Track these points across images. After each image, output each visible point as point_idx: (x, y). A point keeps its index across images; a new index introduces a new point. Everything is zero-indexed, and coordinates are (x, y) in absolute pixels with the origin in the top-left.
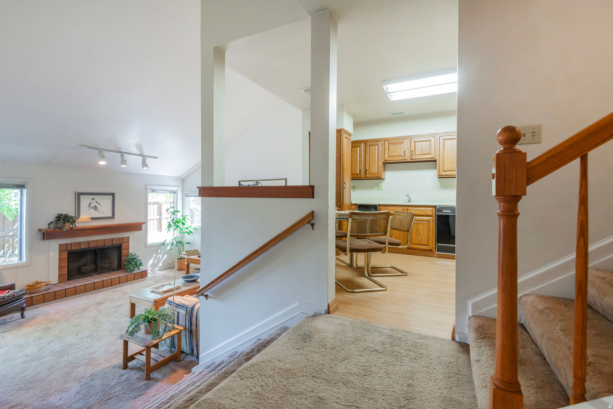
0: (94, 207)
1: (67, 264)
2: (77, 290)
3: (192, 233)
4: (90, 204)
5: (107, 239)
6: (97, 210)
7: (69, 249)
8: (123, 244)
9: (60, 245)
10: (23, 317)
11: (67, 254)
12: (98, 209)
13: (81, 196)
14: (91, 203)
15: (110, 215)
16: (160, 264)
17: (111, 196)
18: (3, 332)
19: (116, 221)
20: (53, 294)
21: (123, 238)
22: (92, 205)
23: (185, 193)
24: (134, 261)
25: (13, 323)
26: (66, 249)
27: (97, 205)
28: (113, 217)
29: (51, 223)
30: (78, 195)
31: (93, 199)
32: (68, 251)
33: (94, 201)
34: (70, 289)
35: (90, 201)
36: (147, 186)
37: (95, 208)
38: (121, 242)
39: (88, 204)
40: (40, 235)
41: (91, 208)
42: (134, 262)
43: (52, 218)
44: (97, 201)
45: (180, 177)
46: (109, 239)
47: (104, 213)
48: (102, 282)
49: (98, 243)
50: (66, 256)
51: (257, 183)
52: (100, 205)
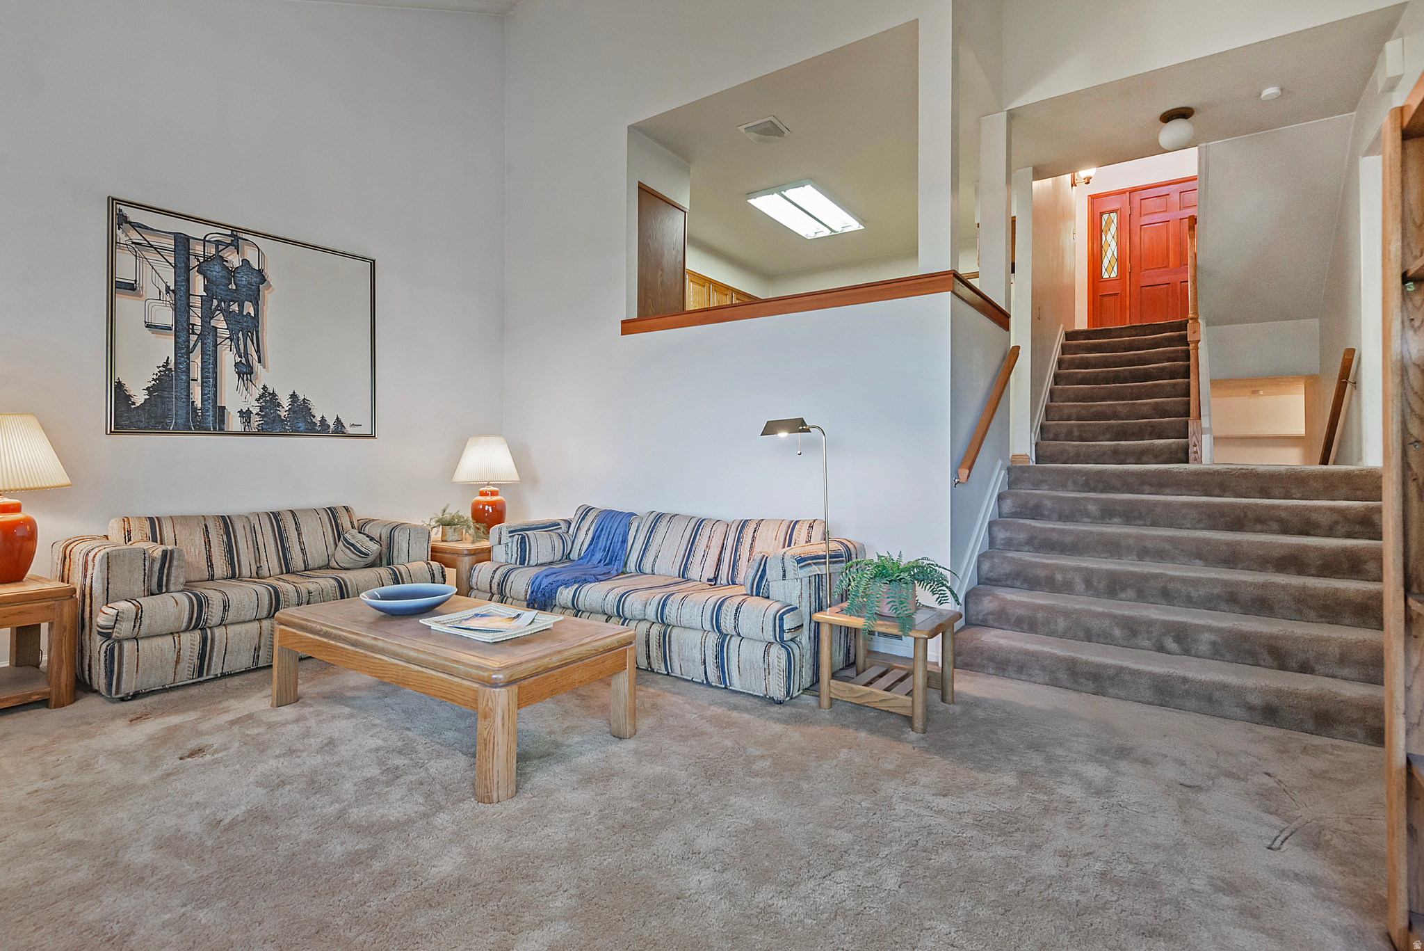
51: (236, 237)
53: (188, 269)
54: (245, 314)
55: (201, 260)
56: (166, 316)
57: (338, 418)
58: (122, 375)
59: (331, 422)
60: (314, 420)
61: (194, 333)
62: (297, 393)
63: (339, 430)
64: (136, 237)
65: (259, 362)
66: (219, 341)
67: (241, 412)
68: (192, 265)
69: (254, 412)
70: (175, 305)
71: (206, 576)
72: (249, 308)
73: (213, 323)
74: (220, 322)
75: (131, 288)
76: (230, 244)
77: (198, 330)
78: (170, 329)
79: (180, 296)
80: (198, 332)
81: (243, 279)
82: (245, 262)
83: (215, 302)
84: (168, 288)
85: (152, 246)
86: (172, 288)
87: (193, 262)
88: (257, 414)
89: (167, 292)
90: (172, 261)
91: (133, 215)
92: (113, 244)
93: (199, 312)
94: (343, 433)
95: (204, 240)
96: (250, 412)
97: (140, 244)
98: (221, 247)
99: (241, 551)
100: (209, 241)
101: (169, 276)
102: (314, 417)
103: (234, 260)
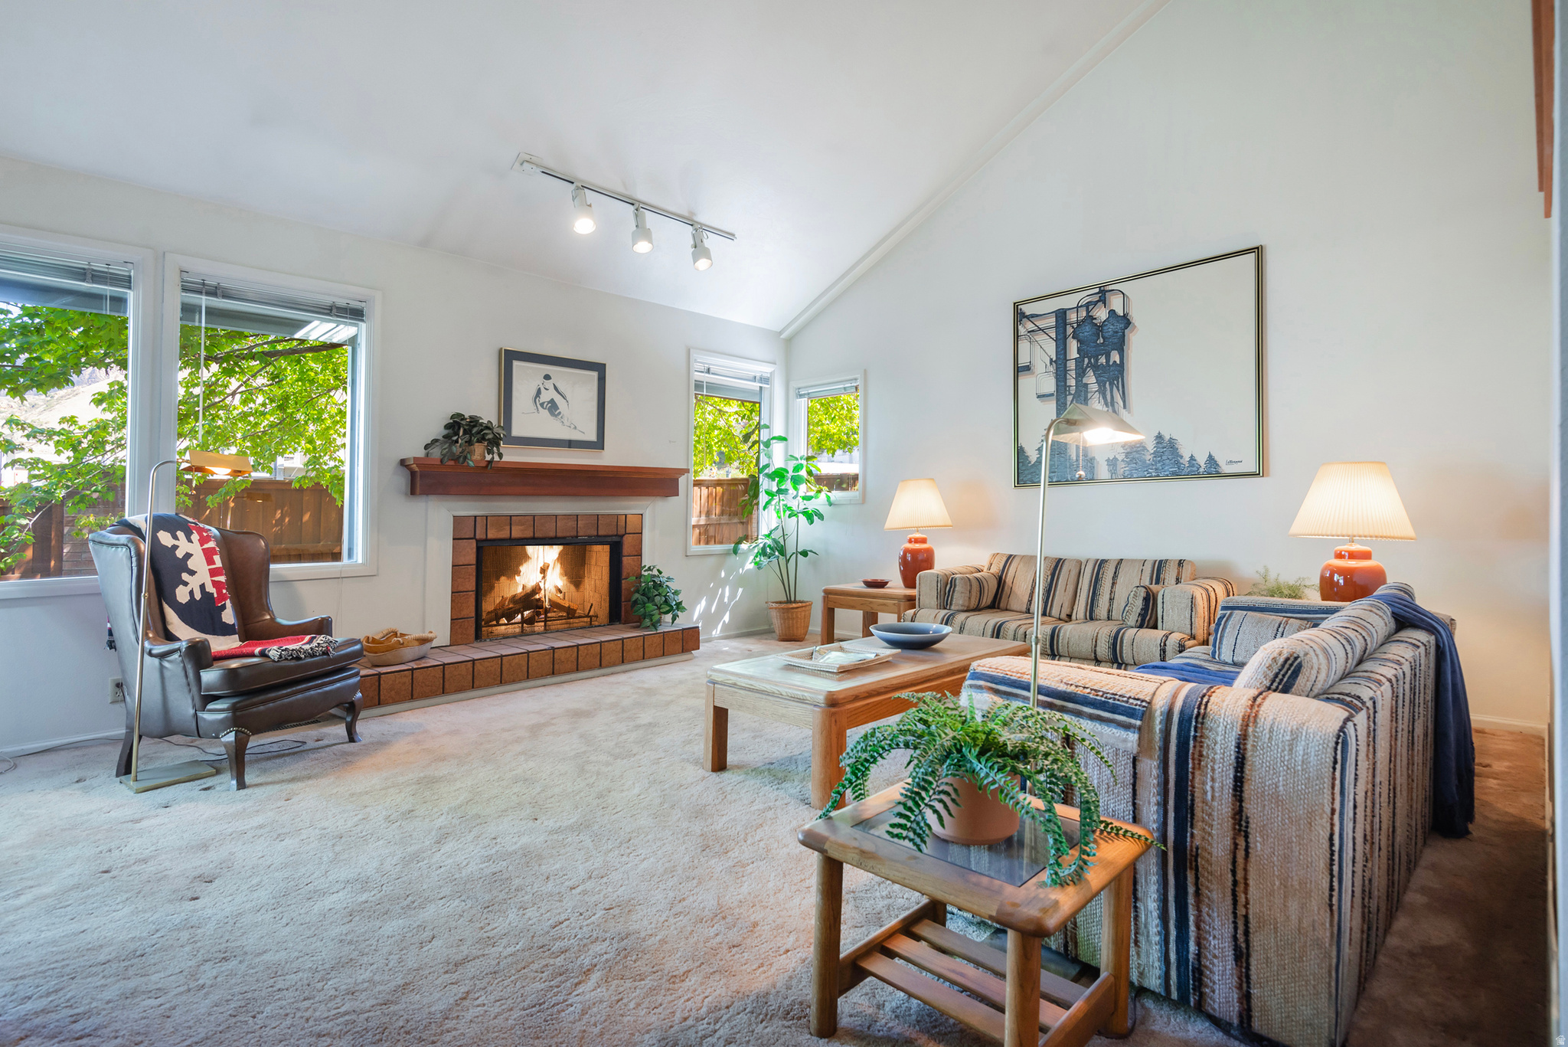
0: (549, 402)
1: (474, 584)
2: (504, 669)
3: (821, 517)
4: (539, 392)
5: (584, 516)
6: (556, 416)
7: (480, 535)
8: (625, 538)
9: (457, 520)
10: (352, 737)
11: (475, 550)
12: (560, 413)
13: (516, 363)
14: (543, 390)
15: (592, 437)
16: (727, 618)
17: (595, 374)
18: (293, 780)
19: (610, 457)
20: (438, 672)
21: (626, 515)
22: (545, 397)
23: (794, 385)
24: (660, 591)
25: (323, 754)
26: (472, 536)
27: (558, 399)
28: (599, 444)
29: (435, 441)
30: (509, 358)
31: (547, 377)
32: (478, 541)
33: (549, 384)
34: (487, 663)
35: (538, 381)
36: (691, 350)
37: (553, 407)
38: (621, 531)
39: (534, 392)
40: (402, 480)
41: (542, 405)
42: (659, 595)
43: (437, 430)
45: (780, 333)
46: (590, 517)
47: (575, 428)
48: (575, 649)
49: (558, 524)
50: (471, 558)
51: (1103, 294)
52: (564, 398)
53: (1065, 338)
54: (1111, 363)
55: (1075, 325)
56: (1049, 385)
57: (1210, 456)
58: (1022, 442)
59: (1202, 460)
60: (1181, 461)
61: (1070, 394)
62: (1162, 433)
63: (1213, 471)
64: (1030, 326)
65: (1125, 407)
66: (1089, 395)
67: (1108, 460)
68: (1068, 334)
69: (1120, 459)
70: (1056, 373)
71: (1024, 609)
72: (1115, 357)
73: (1085, 380)
74: (1090, 379)
75: (1028, 368)
76: (1098, 301)
77: (1073, 390)
78: (1052, 395)
79: (1060, 363)
80: (1073, 392)
81: (1110, 329)
82: (1112, 312)
83: (1086, 360)
84: (1051, 359)
85: (1040, 329)
86: (1054, 359)
87: (1070, 330)
88: (1123, 460)
89: (1051, 364)
90: (1054, 336)
91: (1028, 309)
92: (1017, 337)
93: (1073, 373)
94: (1218, 473)
95: (1078, 307)
96: (1115, 459)
97: (1033, 331)
98: (1090, 307)
99: (1057, 593)
100: (1081, 306)
101: (1051, 348)
102: (1182, 457)
103: (1101, 314)
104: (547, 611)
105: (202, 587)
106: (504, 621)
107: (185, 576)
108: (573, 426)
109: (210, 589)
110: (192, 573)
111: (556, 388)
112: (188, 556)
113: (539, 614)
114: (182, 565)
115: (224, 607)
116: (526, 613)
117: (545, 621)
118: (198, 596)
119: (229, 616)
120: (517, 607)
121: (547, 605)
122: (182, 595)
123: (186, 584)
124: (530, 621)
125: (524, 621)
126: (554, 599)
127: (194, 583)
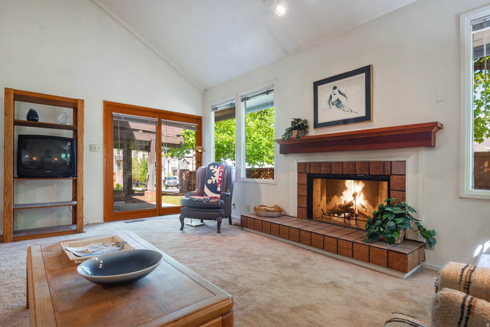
0: (336, 101)
4: (331, 97)
5: (359, 162)
6: (340, 107)
7: (308, 171)
8: (391, 177)
9: (299, 164)
11: (306, 178)
12: (342, 105)
13: (319, 87)
14: (333, 95)
15: (363, 114)
17: (364, 74)
21: (391, 162)
22: (334, 99)
26: (305, 172)
27: (341, 98)
28: (368, 117)
30: (316, 85)
31: (335, 88)
32: (307, 174)
33: (336, 91)
35: (330, 92)
37: (338, 103)
38: (387, 173)
39: (328, 98)
41: (332, 104)
44: (342, 91)
46: (363, 163)
47: (352, 111)
49: (344, 167)
50: (305, 181)
52: (344, 95)
104: (356, 216)
105: (216, 180)
106: (336, 215)
107: (212, 177)
108: (350, 111)
109: (217, 181)
110: (214, 176)
111: (340, 92)
112: (215, 172)
113: (353, 216)
114: (213, 175)
115: (218, 186)
116: (346, 214)
117: (356, 220)
118: (214, 183)
119: (219, 189)
120: (342, 210)
121: (356, 212)
122: (209, 182)
123: (211, 179)
124: (349, 218)
125: (345, 217)
126: (361, 210)
127: (214, 179)
